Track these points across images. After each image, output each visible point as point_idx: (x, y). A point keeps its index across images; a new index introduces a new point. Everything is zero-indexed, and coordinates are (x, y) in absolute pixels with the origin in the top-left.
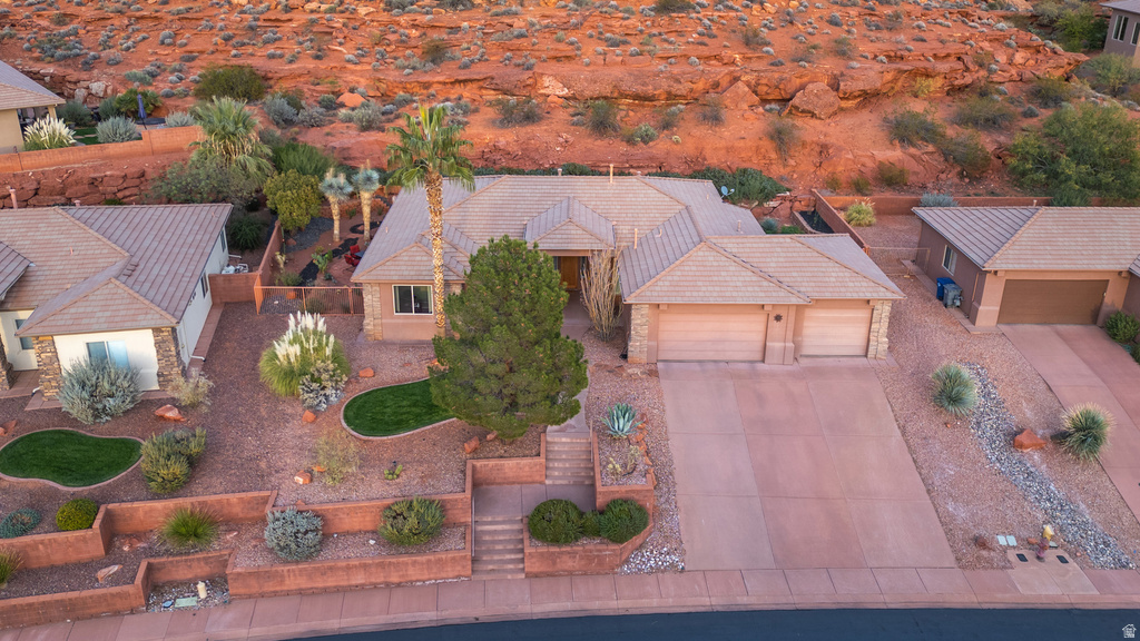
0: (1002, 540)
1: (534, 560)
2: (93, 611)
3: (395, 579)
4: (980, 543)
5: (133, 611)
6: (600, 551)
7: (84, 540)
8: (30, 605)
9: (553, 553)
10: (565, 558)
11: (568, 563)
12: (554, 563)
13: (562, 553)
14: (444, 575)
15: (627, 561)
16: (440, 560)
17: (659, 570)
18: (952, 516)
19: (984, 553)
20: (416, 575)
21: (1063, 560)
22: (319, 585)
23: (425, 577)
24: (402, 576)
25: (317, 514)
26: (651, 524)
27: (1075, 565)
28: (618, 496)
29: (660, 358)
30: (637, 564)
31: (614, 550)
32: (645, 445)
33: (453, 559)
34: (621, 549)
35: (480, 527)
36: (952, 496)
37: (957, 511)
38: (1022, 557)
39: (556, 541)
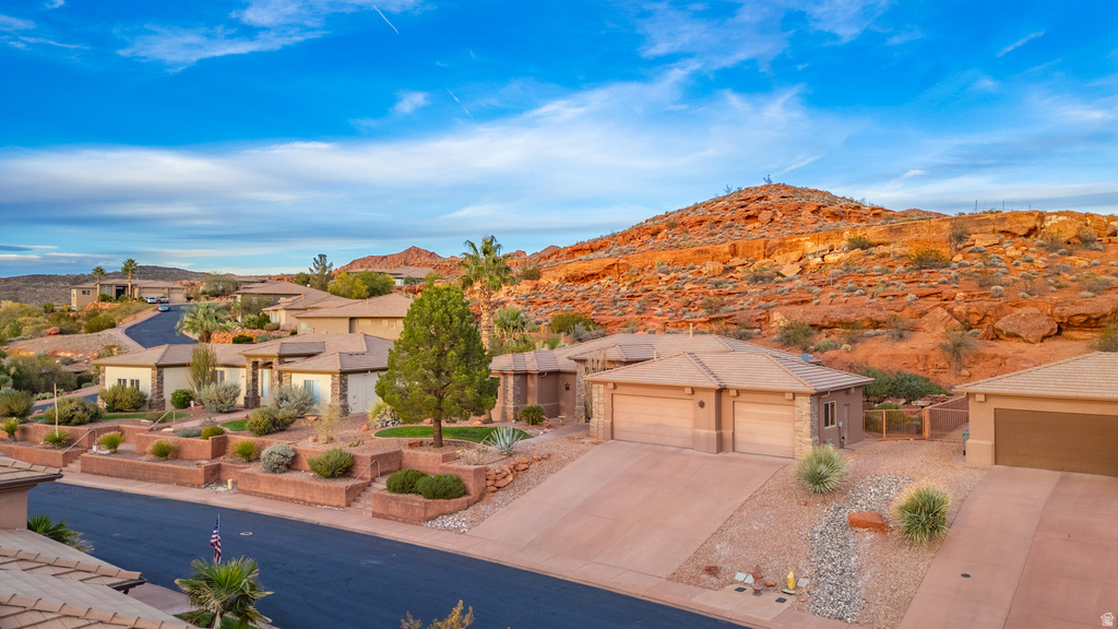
0: (740, 577)
1: (378, 502)
2: (184, 481)
3: (308, 499)
4: (712, 571)
5: (199, 486)
6: (412, 501)
7: (204, 444)
9: (387, 497)
10: (393, 502)
11: (396, 509)
12: (387, 506)
13: (391, 498)
14: (331, 503)
15: (433, 518)
16: (329, 488)
17: (447, 529)
18: (712, 551)
19: (705, 576)
20: (318, 498)
21: (781, 600)
22: (274, 493)
23: (322, 502)
24: (312, 497)
25: (294, 450)
26: (464, 498)
27: (786, 605)
28: (451, 472)
29: (615, 437)
30: (438, 523)
31: (420, 502)
32: (524, 466)
33: (336, 489)
34: (426, 504)
35: (374, 485)
36: (731, 541)
37: (722, 550)
38: (740, 590)
39: (394, 491)
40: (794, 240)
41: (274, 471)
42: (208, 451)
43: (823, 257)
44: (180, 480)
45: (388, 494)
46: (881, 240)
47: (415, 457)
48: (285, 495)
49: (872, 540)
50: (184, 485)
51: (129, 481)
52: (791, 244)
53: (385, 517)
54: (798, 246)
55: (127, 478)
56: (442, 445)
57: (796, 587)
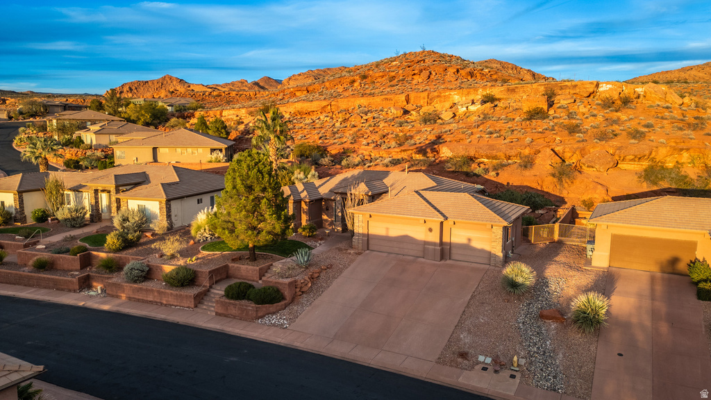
0: (481, 358)
1: (219, 305)
2: (62, 287)
3: (164, 302)
4: (463, 355)
5: (75, 291)
6: (246, 306)
7: (73, 259)
8: (44, 278)
9: (226, 303)
10: (232, 307)
11: (233, 311)
12: (227, 309)
13: (230, 303)
14: (182, 304)
15: (262, 317)
16: (181, 295)
17: (274, 325)
18: (459, 340)
19: (460, 360)
20: (171, 300)
21: (513, 377)
22: (137, 297)
23: (175, 304)
24: (166, 301)
25: (148, 266)
26: (283, 303)
27: (517, 380)
28: (271, 284)
29: (370, 248)
30: (266, 320)
31: (253, 307)
32: (316, 275)
33: (186, 296)
34: (257, 308)
35: (212, 291)
36: (469, 332)
37: (465, 338)
38: (485, 369)
39: (232, 298)
40: (447, 94)
41: (135, 282)
42: (77, 265)
43: (467, 107)
44: (59, 287)
45: (227, 301)
46: (502, 97)
47: (239, 269)
48: (145, 299)
49: (556, 328)
50: (63, 290)
51: (17, 286)
52: (445, 96)
53: (226, 316)
54: (449, 98)
55: (15, 284)
56: (255, 260)
57: (518, 365)
